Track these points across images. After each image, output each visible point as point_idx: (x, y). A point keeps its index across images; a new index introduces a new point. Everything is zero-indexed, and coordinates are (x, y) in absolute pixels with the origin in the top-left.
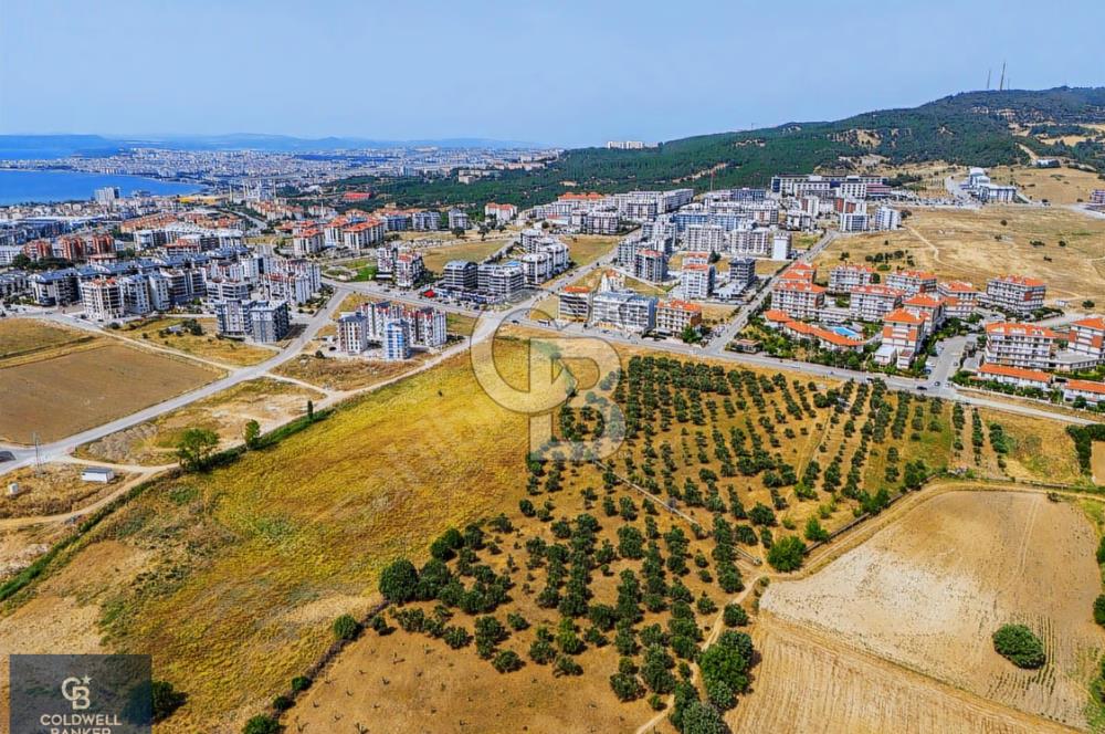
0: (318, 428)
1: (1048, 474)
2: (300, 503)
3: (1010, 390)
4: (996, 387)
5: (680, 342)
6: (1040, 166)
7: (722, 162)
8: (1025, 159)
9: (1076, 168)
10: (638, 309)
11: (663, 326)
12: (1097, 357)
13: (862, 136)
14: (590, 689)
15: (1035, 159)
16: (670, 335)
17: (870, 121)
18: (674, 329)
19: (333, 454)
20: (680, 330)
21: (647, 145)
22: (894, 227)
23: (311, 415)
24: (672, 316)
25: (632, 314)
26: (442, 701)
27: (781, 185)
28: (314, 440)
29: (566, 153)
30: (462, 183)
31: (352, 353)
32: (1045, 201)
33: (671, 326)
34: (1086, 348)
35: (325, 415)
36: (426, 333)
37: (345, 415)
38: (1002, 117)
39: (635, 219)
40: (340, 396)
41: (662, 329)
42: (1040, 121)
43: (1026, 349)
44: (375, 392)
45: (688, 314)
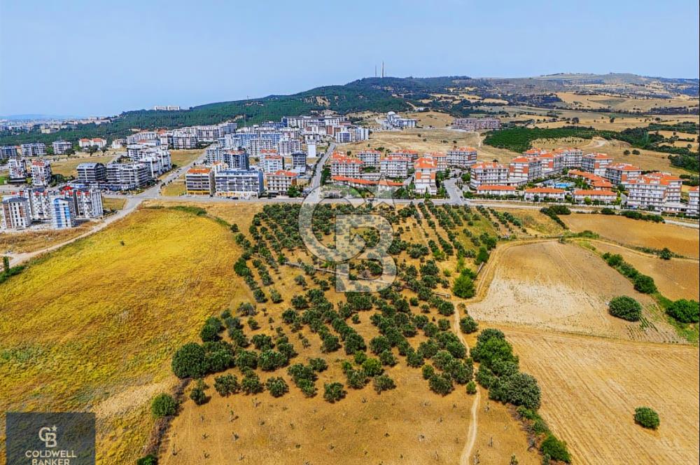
0: (19, 279)
1: (550, 232)
2: (37, 331)
3: (498, 197)
4: (491, 197)
5: (287, 197)
6: (420, 111)
7: (239, 115)
8: (411, 109)
9: (437, 111)
10: (251, 179)
11: (272, 189)
12: (526, 179)
13: (320, 100)
14: (411, 394)
15: (415, 108)
16: (277, 194)
17: (322, 91)
18: (280, 190)
19: (47, 293)
20: (285, 190)
21: (182, 108)
22: (367, 138)
23: (7, 270)
24: (278, 181)
25: (246, 184)
26: (299, 436)
27: (288, 122)
28: (20, 288)
29: (124, 114)
30: (45, 134)
31: (20, 228)
32: (431, 126)
33: (278, 188)
34: (520, 175)
35: (19, 271)
36: (86, 207)
37: (38, 268)
38: (387, 91)
39: (205, 140)
40: (26, 257)
41: (272, 191)
42: (407, 93)
43: (495, 176)
44: (59, 250)
45: (290, 178)
